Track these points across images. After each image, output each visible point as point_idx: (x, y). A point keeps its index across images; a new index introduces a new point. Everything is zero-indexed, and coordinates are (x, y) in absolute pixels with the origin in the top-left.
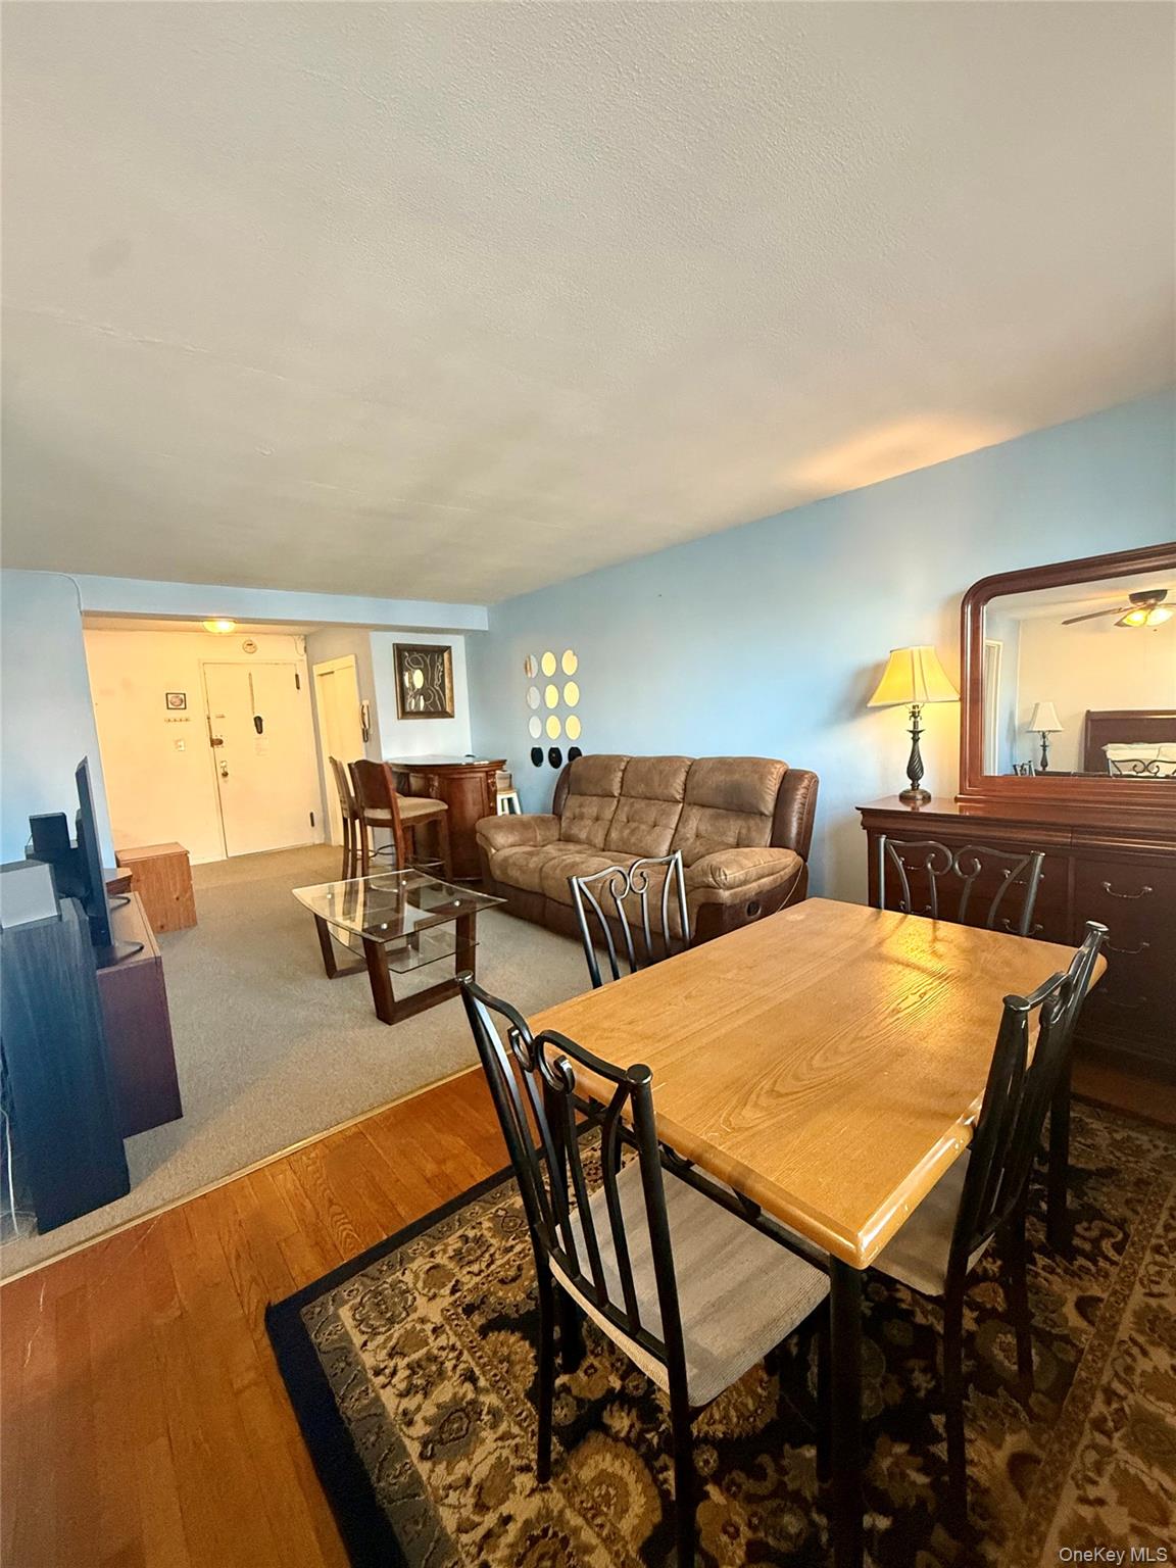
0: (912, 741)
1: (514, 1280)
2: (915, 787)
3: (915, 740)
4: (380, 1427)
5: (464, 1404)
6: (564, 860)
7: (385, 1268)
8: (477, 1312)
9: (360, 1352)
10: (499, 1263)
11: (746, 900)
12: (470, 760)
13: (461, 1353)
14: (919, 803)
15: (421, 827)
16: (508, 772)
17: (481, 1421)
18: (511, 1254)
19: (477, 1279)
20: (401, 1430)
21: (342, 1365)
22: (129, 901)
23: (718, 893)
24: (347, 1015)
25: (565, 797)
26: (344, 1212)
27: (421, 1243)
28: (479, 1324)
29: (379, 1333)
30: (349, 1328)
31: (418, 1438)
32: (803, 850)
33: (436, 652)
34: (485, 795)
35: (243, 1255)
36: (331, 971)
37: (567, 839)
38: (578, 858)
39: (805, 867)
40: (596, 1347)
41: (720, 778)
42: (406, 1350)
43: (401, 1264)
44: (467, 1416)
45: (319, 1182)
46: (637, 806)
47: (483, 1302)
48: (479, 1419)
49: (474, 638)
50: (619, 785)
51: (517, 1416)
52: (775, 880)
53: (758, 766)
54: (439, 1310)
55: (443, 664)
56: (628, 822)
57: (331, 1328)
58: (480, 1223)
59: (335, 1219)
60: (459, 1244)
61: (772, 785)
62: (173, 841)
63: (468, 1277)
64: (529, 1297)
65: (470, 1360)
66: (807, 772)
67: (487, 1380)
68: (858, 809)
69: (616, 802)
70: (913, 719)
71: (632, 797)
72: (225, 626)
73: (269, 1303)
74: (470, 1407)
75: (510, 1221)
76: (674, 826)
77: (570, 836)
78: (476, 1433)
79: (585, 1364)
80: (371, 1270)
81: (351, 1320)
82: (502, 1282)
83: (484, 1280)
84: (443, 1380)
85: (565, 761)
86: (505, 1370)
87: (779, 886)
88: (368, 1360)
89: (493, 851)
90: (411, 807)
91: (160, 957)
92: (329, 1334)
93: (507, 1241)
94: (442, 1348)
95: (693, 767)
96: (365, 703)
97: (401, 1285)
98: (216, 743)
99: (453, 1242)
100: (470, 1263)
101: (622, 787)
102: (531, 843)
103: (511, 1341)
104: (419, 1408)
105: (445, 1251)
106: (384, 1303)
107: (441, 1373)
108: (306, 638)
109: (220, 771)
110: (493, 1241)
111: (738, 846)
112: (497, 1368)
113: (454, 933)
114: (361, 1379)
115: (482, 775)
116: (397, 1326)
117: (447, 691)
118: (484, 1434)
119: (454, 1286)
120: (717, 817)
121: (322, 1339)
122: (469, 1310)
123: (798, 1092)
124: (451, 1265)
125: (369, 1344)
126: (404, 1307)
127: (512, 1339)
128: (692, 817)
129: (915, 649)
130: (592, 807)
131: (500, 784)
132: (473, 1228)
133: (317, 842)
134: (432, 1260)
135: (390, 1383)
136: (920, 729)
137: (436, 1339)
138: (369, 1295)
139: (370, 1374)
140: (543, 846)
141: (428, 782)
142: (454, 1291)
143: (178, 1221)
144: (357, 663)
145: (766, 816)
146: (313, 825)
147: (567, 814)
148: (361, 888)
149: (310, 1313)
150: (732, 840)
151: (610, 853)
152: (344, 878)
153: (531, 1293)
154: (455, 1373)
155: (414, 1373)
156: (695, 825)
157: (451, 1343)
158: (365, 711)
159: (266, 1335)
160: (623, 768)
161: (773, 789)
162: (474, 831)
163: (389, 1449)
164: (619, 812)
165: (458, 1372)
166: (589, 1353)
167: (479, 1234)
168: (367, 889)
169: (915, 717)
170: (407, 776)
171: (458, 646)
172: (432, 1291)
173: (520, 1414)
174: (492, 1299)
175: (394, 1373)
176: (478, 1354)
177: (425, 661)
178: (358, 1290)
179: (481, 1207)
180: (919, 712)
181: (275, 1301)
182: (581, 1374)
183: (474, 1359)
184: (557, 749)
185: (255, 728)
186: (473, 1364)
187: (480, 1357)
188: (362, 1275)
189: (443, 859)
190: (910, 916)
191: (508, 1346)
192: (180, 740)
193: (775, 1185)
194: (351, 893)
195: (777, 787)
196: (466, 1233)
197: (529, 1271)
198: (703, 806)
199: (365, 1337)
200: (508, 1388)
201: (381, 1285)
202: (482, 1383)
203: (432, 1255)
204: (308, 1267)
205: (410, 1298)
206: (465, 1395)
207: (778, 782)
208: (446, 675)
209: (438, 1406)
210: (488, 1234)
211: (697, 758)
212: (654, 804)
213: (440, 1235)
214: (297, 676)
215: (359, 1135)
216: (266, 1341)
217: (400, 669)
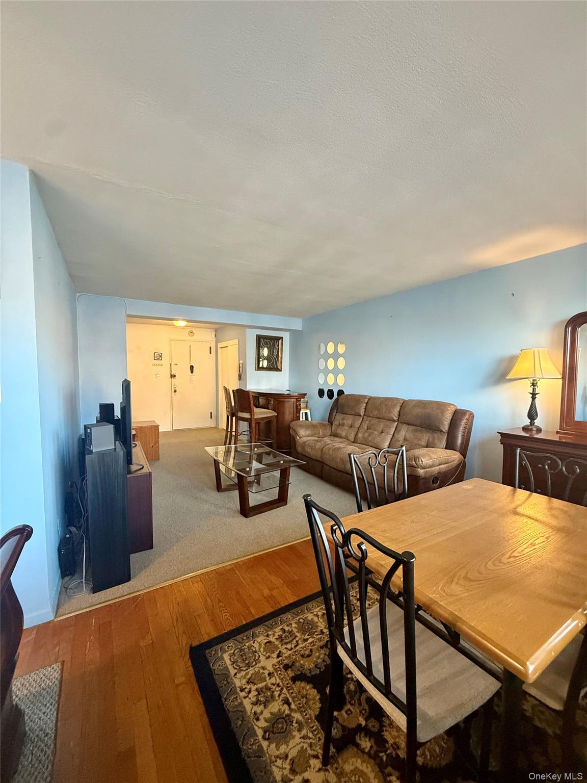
0: (531, 399)
1: (309, 656)
2: (532, 423)
3: (534, 398)
4: (243, 718)
5: (284, 716)
6: (334, 446)
7: (245, 638)
8: (290, 669)
9: (233, 678)
10: (301, 646)
11: (432, 476)
12: (288, 392)
13: (282, 689)
14: (534, 432)
15: (262, 423)
16: (306, 400)
17: (293, 726)
18: (307, 643)
19: (290, 652)
20: (253, 722)
21: (225, 682)
22: (136, 445)
23: (417, 470)
24: (226, 511)
25: (335, 414)
26: (225, 606)
27: (262, 629)
28: (291, 675)
29: (242, 670)
30: (228, 665)
31: (261, 728)
32: (464, 451)
33: (275, 339)
34: (295, 410)
35: (179, 620)
36: (219, 488)
37: (335, 435)
38: (341, 445)
39: (464, 461)
40: (351, 700)
41: (419, 411)
42: (255, 681)
43: (253, 637)
44: (286, 722)
45: (213, 590)
46: (373, 422)
47: (293, 665)
48: (292, 725)
49: (295, 334)
50: (364, 410)
51: (311, 728)
52: (448, 467)
53: (441, 406)
54: (272, 664)
55: (278, 345)
56: (368, 429)
57: (220, 663)
58: (291, 624)
59: (221, 609)
60: (281, 633)
61: (448, 416)
62: (153, 420)
63: (285, 650)
64: (316, 666)
65: (287, 693)
66: (468, 411)
67: (295, 705)
68: (498, 433)
69: (361, 419)
70: (532, 387)
71: (370, 417)
72: (182, 323)
73: (191, 645)
74: (287, 718)
75: (306, 625)
76: (392, 434)
77: (337, 433)
78: (290, 732)
79: (346, 708)
80: (239, 637)
81: (229, 660)
82: (302, 656)
83: (293, 653)
84: (274, 700)
85: (335, 396)
86: (304, 702)
87: (450, 470)
88: (238, 682)
89: (298, 438)
90: (260, 413)
91: (151, 473)
92: (219, 666)
93: (304, 636)
94: (273, 684)
95: (404, 404)
96: (241, 362)
97: (253, 648)
98: (173, 376)
99: (278, 631)
100: (286, 643)
101: (365, 412)
102: (317, 436)
103: (307, 688)
104: (262, 713)
105: (274, 635)
106: (245, 656)
107: (272, 696)
108: (216, 331)
109: (173, 390)
110: (297, 634)
111: (427, 447)
112: (300, 700)
113: (279, 476)
114: (233, 691)
115: (295, 400)
116: (251, 669)
117: (279, 358)
118: (294, 733)
119: (278, 653)
120: (416, 431)
121: (216, 667)
122: (286, 667)
123: (481, 580)
124: (277, 643)
125: (237, 674)
126: (254, 659)
127: (308, 687)
128: (402, 430)
129: (536, 350)
130: (349, 420)
131: (303, 405)
132: (288, 626)
133: (212, 426)
134: (267, 638)
135: (248, 696)
136: (536, 392)
137: (270, 679)
138: (237, 650)
139: (238, 690)
140: (323, 438)
141: (268, 402)
142: (278, 656)
143: (151, 597)
144: (239, 343)
145: (443, 432)
146: (211, 418)
147: (336, 423)
148: (233, 450)
149: (210, 653)
150: (423, 443)
151: (357, 444)
152: (225, 444)
153: (317, 665)
154: (279, 698)
155: (259, 694)
156: (404, 434)
157: (277, 682)
158: (241, 366)
159: (190, 660)
160: (366, 401)
161: (448, 418)
162: (289, 428)
163: (248, 730)
164: (363, 424)
165: (281, 699)
166: (348, 703)
167: (290, 629)
168: (236, 451)
169: (534, 386)
170: (258, 398)
171: (286, 337)
172: (268, 654)
173: (313, 727)
174: (297, 664)
175: (249, 692)
176: (291, 691)
177: (270, 345)
178: (232, 647)
179: (291, 616)
180: (536, 383)
181: (194, 645)
182: (343, 712)
183: (289, 693)
184: (332, 390)
185: (190, 371)
186: (288, 696)
187: (292, 693)
188: (235, 640)
189: (272, 439)
190: (534, 494)
191: (306, 690)
192: (158, 374)
193: (474, 627)
194: (228, 452)
195: (451, 418)
196: (284, 628)
197: (316, 653)
198: (408, 424)
199: (236, 671)
200: (306, 712)
201: (243, 646)
202: (293, 706)
203: (268, 636)
204: (208, 632)
205: (257, 655)
206: (284, 710)
207: (452, 415)
208: (280, 351)
209: (271, 713)
210: (295, 630)
211: (407, 399)
212: (382, 421)
213: (271, 627)
214: (210, 348)
215: (232, 570)
216: (190, 663)
217: (259, 347)
